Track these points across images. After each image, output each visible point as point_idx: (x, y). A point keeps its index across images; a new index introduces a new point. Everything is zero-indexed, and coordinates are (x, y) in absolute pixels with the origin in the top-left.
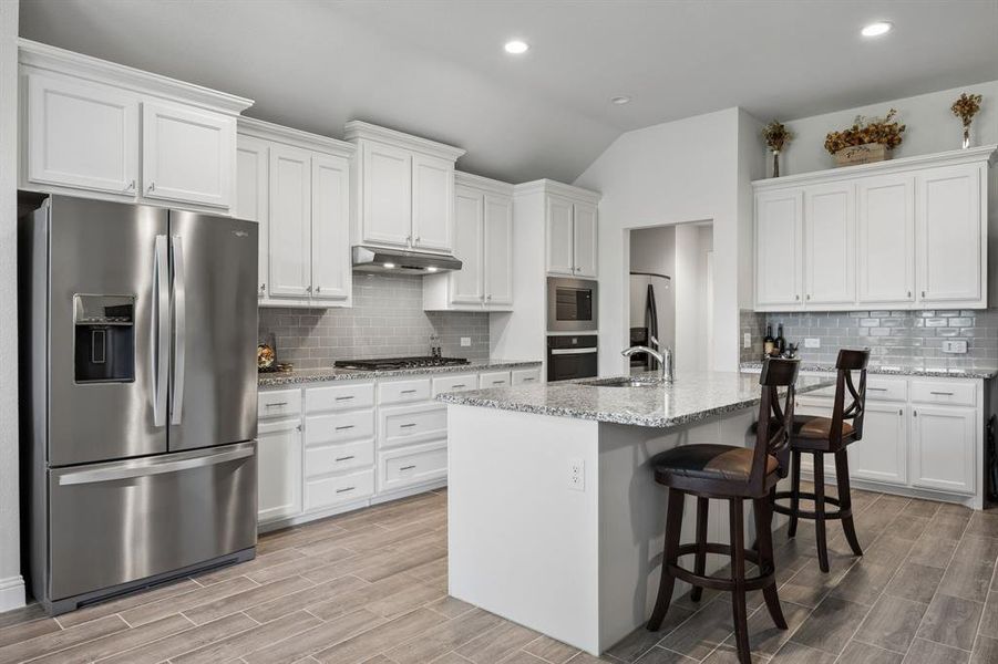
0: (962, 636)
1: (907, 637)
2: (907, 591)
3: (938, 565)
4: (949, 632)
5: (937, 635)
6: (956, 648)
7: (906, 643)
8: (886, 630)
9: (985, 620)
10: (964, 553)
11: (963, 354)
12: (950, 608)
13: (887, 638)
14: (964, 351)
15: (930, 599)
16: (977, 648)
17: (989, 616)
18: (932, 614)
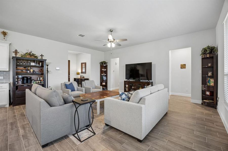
0: (16, 127)
1: (7, 133)
2: (2, 125)
3: (5, 118)
4: (14, 128)
5: (12, 129)
6: (17, 129)
7: (7, 134)
8: (1, 134)
9: (19, 123)
10: (9, 114)
11: (3, 79)
12: (12, 124)
13: (2, 135)
14: (3, 78)
15: (7, 124)
16: (20, 127)
17: (19, 122)
18: (9, 127)
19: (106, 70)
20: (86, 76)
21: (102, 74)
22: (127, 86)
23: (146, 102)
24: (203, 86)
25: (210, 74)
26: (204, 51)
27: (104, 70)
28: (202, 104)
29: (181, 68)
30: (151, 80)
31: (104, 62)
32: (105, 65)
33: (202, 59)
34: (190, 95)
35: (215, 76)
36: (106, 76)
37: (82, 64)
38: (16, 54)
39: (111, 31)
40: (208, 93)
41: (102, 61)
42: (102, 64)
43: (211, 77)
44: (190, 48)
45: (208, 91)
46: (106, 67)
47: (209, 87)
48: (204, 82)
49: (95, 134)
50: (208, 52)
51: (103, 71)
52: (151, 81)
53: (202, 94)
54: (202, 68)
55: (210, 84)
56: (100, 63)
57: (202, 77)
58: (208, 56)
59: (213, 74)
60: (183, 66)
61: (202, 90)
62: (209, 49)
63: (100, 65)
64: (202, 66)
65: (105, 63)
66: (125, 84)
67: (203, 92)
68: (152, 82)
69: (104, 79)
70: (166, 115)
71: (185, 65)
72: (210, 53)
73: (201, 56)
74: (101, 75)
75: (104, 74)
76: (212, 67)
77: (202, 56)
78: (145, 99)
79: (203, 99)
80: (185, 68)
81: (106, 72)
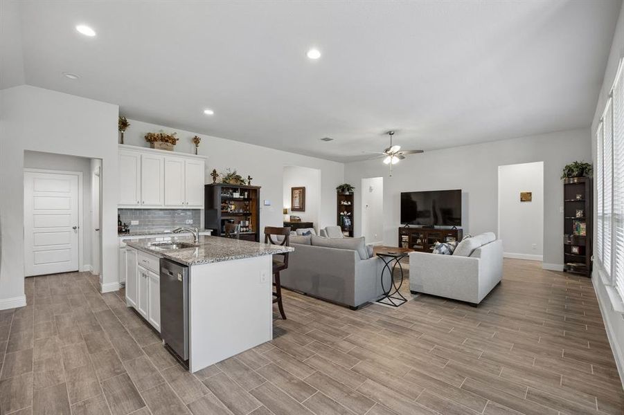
19: (349, 203)
20: (304, 217)
21: (342, 213)
22: (405, 238)
23: (482, 254)
24: (567, 236)
25: (579, 214)
26: (569, 172)
27: (345, 203)
28: (565, 271)
29: (522, 201)
30: (460, 225)
31: (347, 185)
32: (347, 193)
33: (565, 185)
34: (540, 257)
35: (588, 219)
36: (351, 217)
37: (293, 189)
38: (214, 178)
39: (390, 134)
40: (575, 250)
41: (343, 183)
42: (343, 190)
43: (581, 220)
44: (542, 163)
45: (575, 246)
46: (350, 198)
47: (577, 238)
48: (568, 228)
49: (406, 300)
50: (575, 173)
51: (343, 205)
52: (458, 228)
53: (565, 251)
54: (565, 203)
55: (579, 233)
56: (337, 188)
57: (565, 220)
58: (576, 181)
59: (584, 214)
60: (526, 197)
61: (565, 245)
62: (577, 167)
63: (338, 192)
64: (565, 198)
65: (348, 187)
66: (400, 235)
67: (567, 248)
68: (462, 230)
69: (347, 224)
70: (499, 284)
71: (530, 193)
72: (580, 175)
73: (563, 179)
74: (339, 216)
75: (345, 213)
76: (583, 201)
77: (565, 180)
78: (480, 251)
79: (566, 262)
80: (530, 200)
81: (350, 209)
